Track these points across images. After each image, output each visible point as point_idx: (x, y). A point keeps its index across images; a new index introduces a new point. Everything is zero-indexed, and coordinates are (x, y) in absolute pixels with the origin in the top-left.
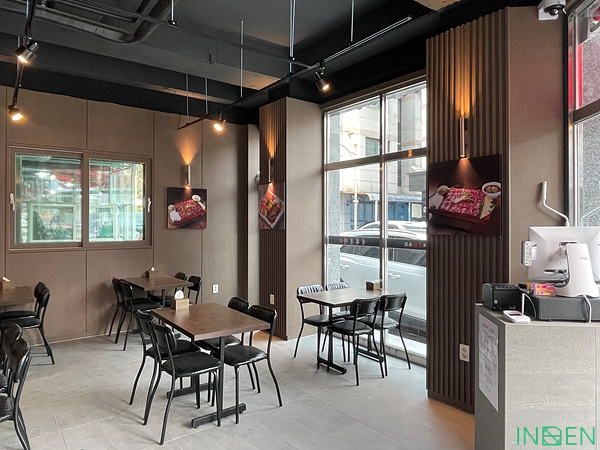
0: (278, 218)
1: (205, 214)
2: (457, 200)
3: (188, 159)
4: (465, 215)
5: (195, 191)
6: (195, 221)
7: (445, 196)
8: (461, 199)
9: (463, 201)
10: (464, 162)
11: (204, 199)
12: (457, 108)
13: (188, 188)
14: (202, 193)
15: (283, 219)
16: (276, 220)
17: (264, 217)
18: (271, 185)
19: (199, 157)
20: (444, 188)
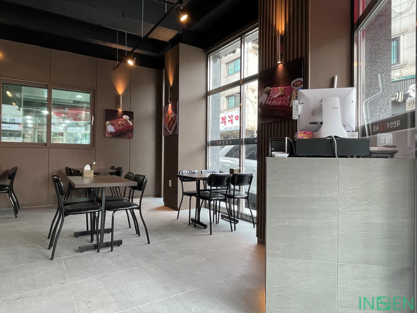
0: (174, 127)
1: (132, 128)
2: (276, 96)
3: (120, 90)
5: (125, 113)
6: (125, 133)
7: (268, 94)
8: (278, 94)
10: (280, 67)
11: (131, 118)
12: (277, 29)
13: (120, 110)
14: (130, 114)
15: (177, 126)
17: (166, 128)
19: (129, 89)
20: (268, 88)
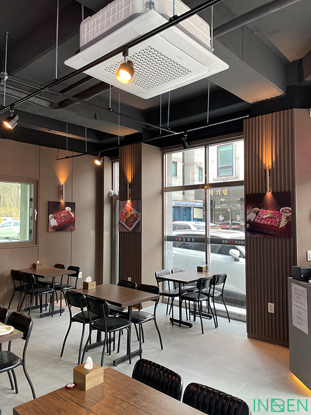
0: (135, 224)
1: (74, 221)
2: (265, 217)
3: (62, 181)
4: (270, 226)
5: (67, 204)
6: (67, 226)
7: (257, 214)
8: (267, 216)
9: (268, 218)
10: (269, 195)
11: (73, 210)
12: (264, 162)
13: (62, 202)
14: (72, 205)
15: (139, 224)
16: (134, 226)
17: (123, 223)
18: (129, 201)
19: (71, 178)
20: (257, 209)
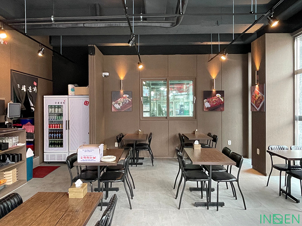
3: (214, 76)
6: (218, 107)
11: (223, 96)
13: (214, 91)
14: (222, 93)
15: (264, 106)
16: (260, 106)
17: (254, 105)
18: (257, 86)
19: (220, 74)
